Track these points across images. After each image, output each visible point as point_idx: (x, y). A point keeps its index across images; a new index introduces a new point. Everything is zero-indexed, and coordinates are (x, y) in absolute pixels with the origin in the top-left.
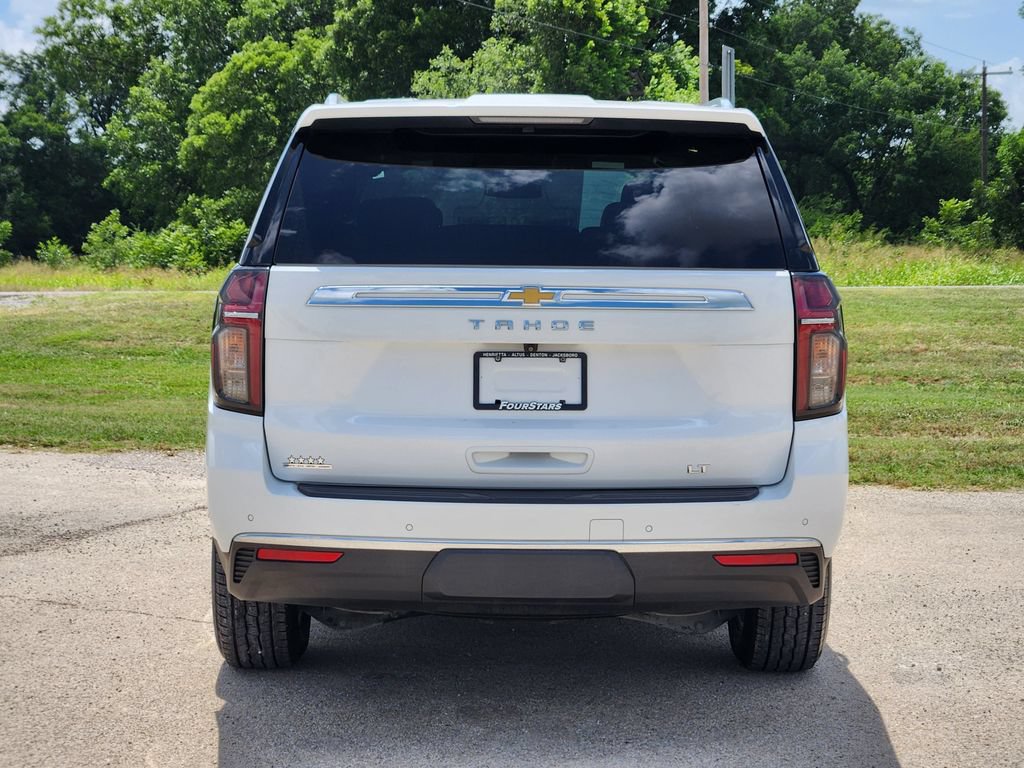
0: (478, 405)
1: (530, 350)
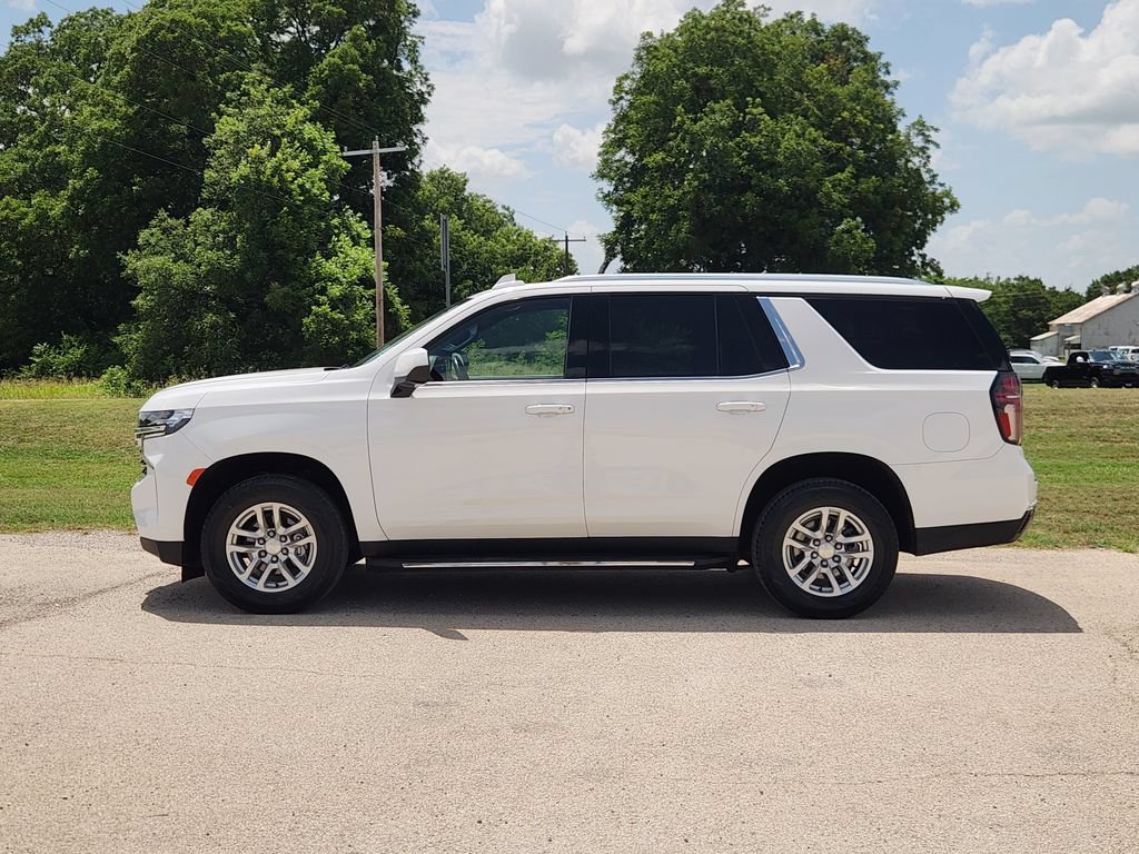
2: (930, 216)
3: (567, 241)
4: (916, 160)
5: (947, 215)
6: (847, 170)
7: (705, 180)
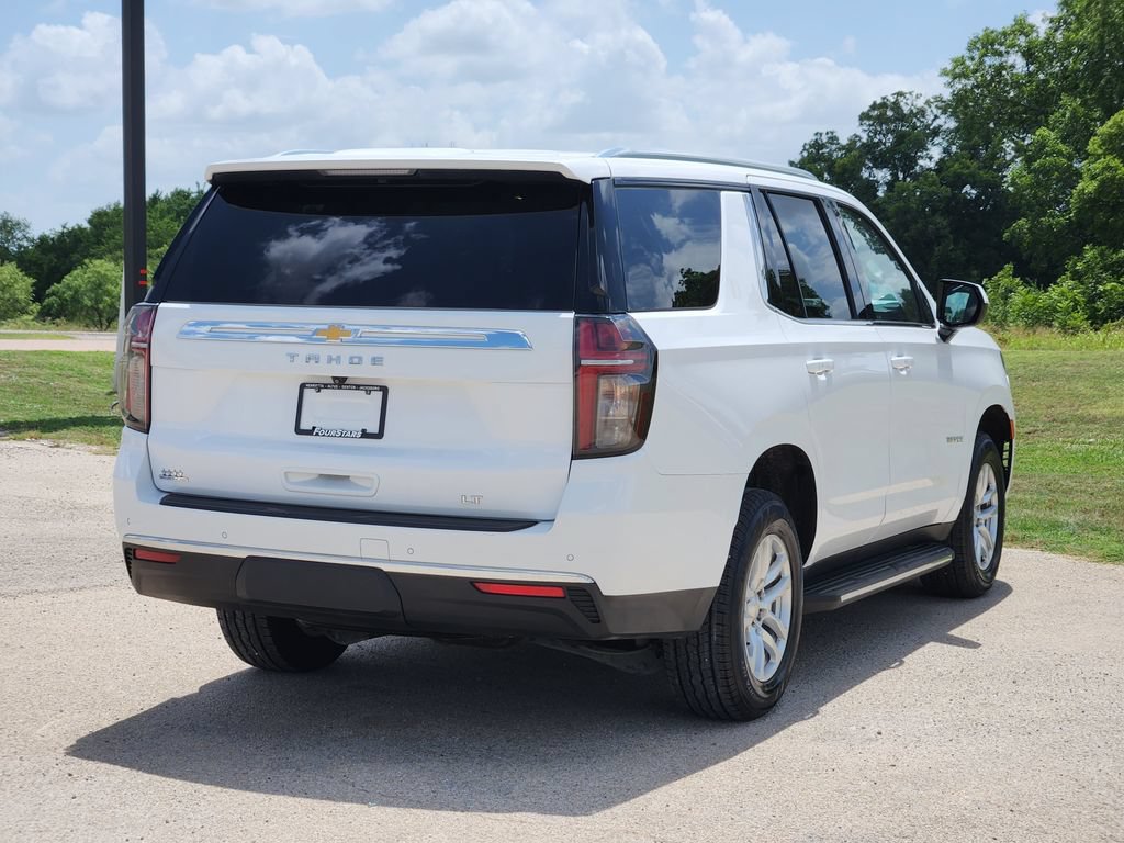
0: (298, 431)
1: (340, 382)
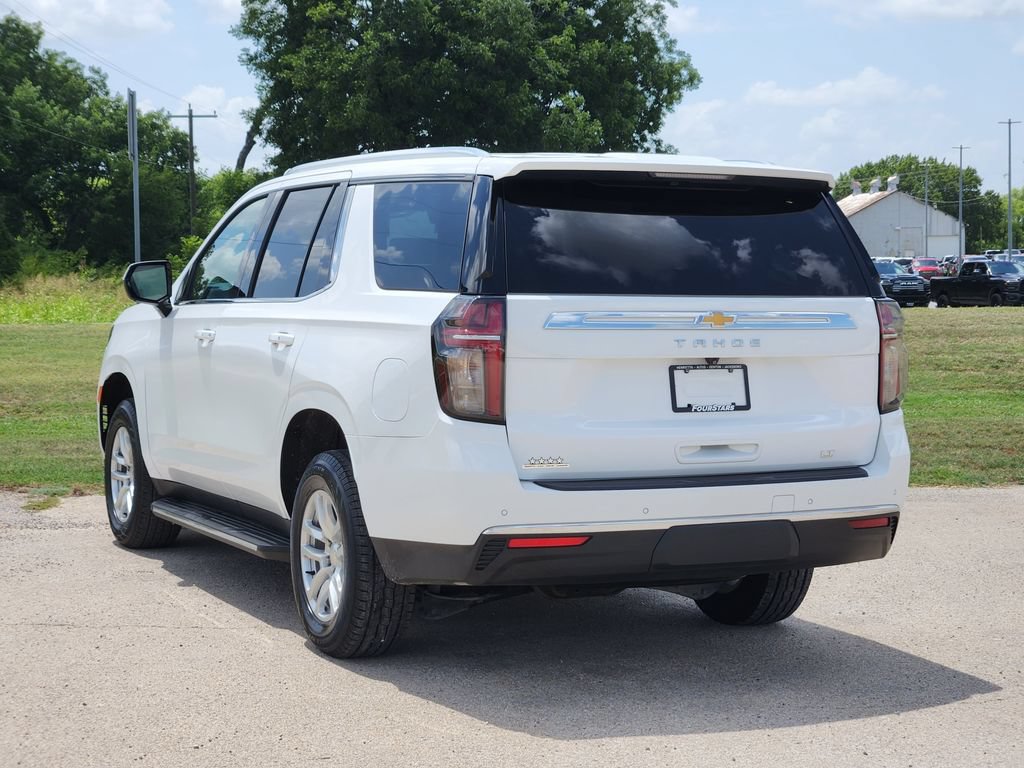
0: (676, 409)
1: (711, 363)
2: (665, 92)
3: (191, 117)
4: (648, 21)
5: (686, 92)
6: (565, 32)
7: (387, 42)
